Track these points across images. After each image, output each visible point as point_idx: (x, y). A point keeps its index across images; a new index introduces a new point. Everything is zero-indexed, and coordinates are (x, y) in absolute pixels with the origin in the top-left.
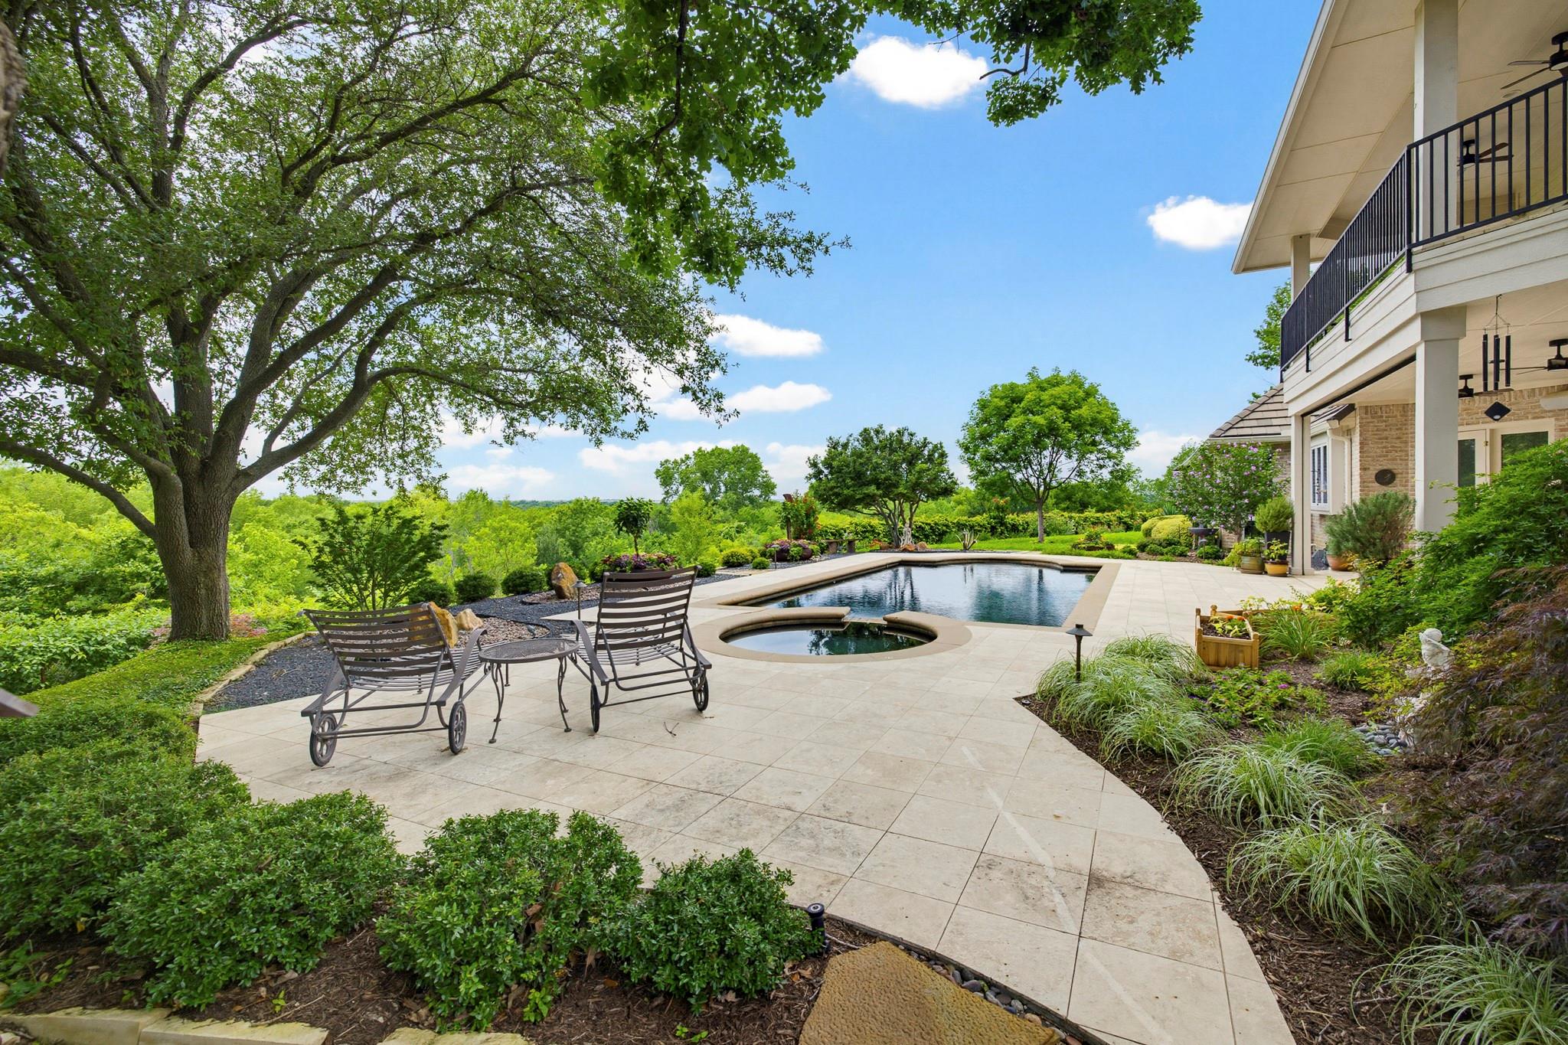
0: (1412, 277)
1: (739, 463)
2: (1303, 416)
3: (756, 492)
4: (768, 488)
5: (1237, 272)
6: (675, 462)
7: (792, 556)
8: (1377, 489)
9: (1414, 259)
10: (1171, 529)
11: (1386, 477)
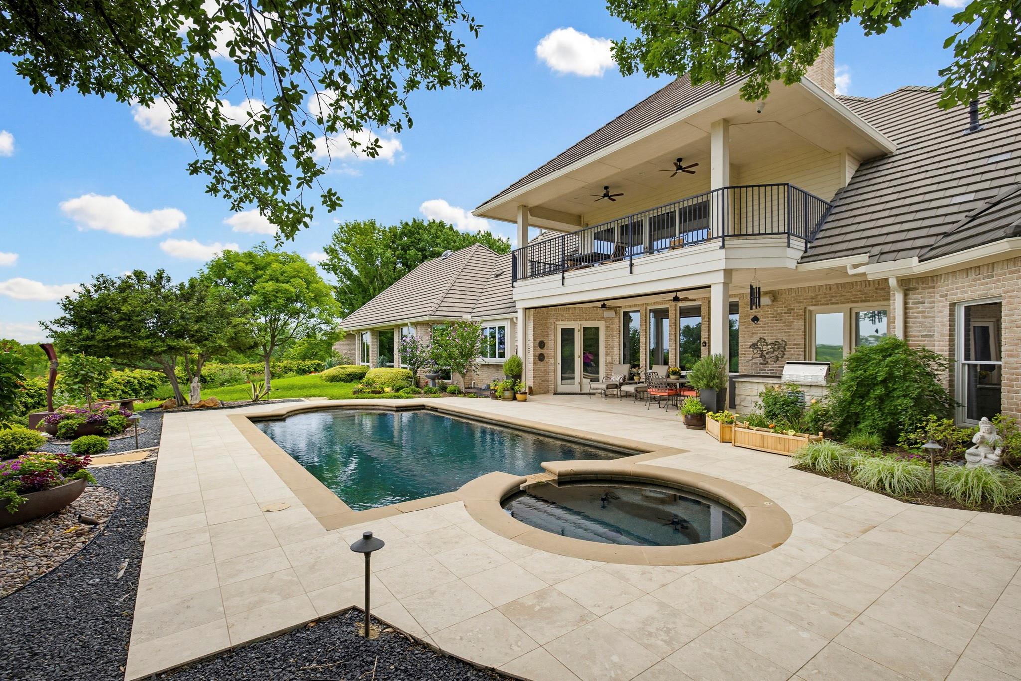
0: (723, 251)
2: (526, 309)
7: (112, 428)
8: (540, 351)
9: (726, 242)
10: (390, 375)
11: (542, 345)
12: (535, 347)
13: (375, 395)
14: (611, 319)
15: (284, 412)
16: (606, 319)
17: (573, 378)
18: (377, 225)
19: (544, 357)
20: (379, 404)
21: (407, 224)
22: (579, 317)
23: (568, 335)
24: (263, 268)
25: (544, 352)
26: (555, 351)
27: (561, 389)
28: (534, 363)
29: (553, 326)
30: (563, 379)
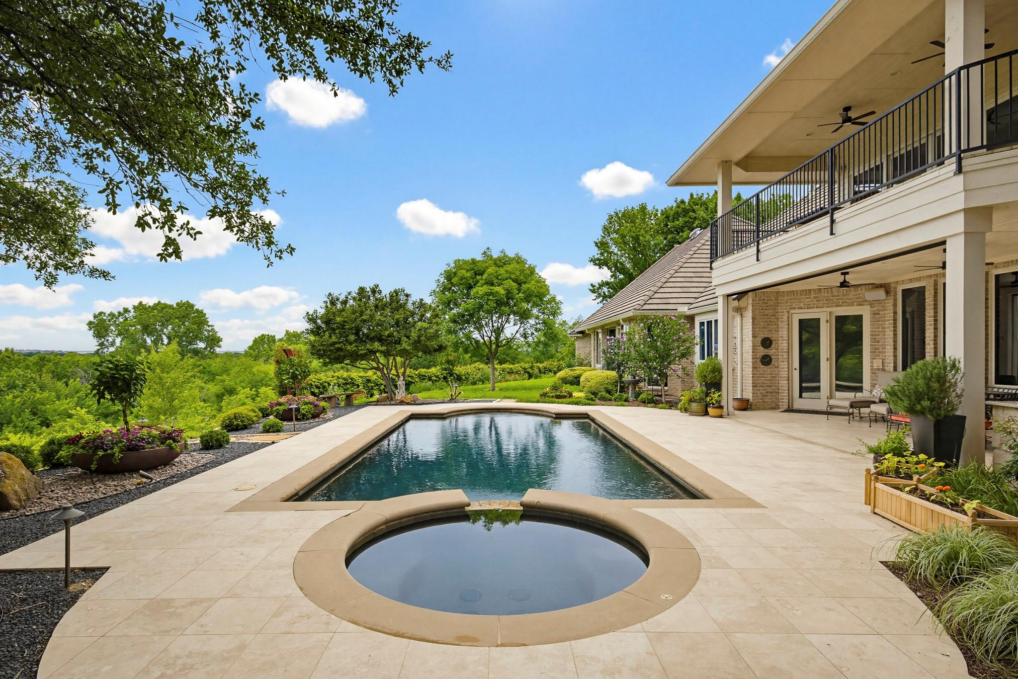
0: (961, 177)
1: (183, 318)
2: (729, 296)
3: (201, 345)
4: (214, 340)
5: (671, 185)
6: (112, 315)
7: (304, 415)
8: (762, 351)
9: (964, 162)
10: (598, 379)
11: (767, 343)
12: (754, 346)
13: (557, 400)
14: (879, 301)
15: (446, 411)
16: (871, 304)
17: (818, 389)
18: (650, 208)
19: (771, 360)
20: (544, 409)
21: (683, 202)
22: (829, 303)
23: (809, 329)
24: (481, 274)
25: (770, 352)
26: (789, 351)
27: (798, 404)
28: (754, 368)
29: (786, 318)
30: (802, 390)
